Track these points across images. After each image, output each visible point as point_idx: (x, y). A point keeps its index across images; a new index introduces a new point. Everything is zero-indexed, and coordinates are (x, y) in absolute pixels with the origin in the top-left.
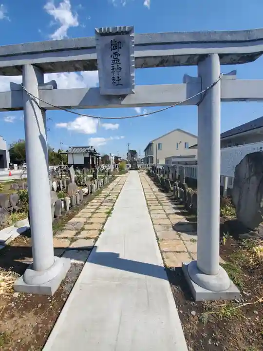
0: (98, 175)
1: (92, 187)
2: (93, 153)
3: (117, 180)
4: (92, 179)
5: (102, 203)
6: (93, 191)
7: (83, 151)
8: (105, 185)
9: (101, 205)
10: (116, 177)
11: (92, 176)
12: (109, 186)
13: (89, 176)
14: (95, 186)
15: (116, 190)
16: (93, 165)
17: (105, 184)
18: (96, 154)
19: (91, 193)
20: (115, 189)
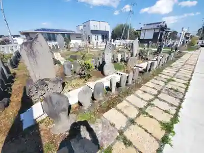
0: (163, 50)
1: (152, 64)
2: (163, 28)
3: (185, 57)
4: (156, 53)
5: (159, 92)
6: (152, 69)
7: (155, 26)
8: (169, 63)
9: (156, 97)
10: (185, 54)
11: (156, 49)
12: (174, 64)
13: (153, 49)
14: (156, 63)
15: (185, 73)
16: (161, 40)
17: (169, 60)
18: (166, 29)
19: (149, 70)
20: (182, 71)
